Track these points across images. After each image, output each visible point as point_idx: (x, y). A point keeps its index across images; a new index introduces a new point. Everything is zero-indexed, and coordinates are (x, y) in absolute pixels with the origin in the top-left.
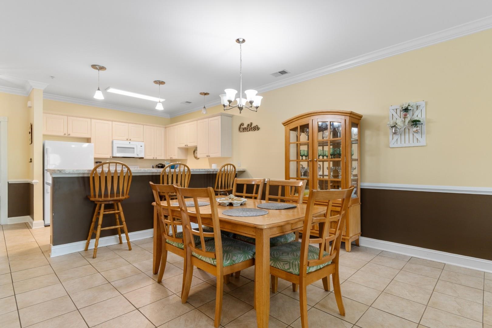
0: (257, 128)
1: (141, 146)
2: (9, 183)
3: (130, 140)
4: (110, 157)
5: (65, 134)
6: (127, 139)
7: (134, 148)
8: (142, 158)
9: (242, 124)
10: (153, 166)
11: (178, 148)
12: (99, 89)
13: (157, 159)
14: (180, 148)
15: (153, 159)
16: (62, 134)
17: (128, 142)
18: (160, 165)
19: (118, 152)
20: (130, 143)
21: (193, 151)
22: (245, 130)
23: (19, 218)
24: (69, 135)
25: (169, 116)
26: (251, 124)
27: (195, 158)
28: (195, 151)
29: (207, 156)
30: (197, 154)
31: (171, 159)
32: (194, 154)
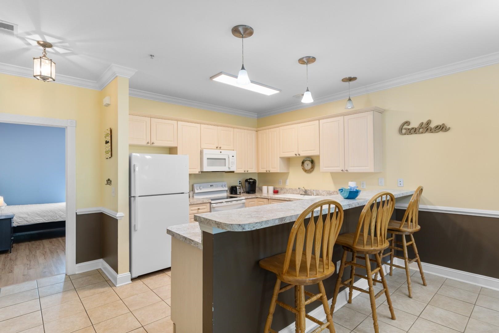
0: (442, 128)
1: (233, 156)
2: (78, 214)
3: (220, 148)
4: (199, 172)
5: (148, 143)
6: (217, 147)
7: (225, 159)
8: (233, 172)
9: (408, 123)
10: (240, 181)
11: (280, 157)
12: (243, 68)
13: (249, 172)
14: (282, 158)
15: (244, 172)
16: (144, 143)
17: (218, 151)
18: (251, 181)
19: (209, 165)
20: (221, 152)
21: (302, 161)
22: (414, 131)
23: (89, 263)
24: (153, 143)
25: (256, 116)
26: (429, 122)
27: (306, 171)
28: (305, 162)
29: (342, 170)
30: (308, 165)
31: (268, 172)
32: (304, 166)
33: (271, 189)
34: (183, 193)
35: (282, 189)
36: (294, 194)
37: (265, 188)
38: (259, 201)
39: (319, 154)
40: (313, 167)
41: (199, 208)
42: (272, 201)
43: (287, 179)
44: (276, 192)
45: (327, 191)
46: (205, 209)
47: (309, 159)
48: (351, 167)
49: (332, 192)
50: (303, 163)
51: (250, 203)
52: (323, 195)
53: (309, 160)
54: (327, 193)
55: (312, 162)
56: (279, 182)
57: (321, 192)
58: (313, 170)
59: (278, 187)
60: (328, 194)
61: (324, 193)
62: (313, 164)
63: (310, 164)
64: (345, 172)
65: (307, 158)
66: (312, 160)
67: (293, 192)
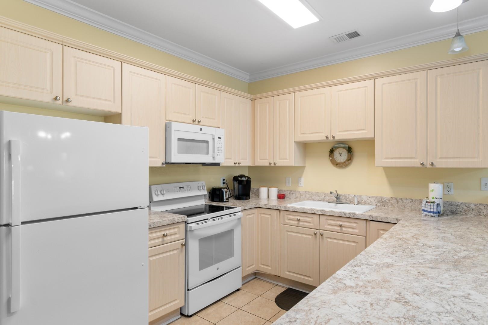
1: (219, 138)
3: (199, 122)
4: (163, 164)
5: (56, 99)
6: (193, 121)
7: (207, 142)
8: (218, 164)
10: (223, 180)
11: (295, 142)
13: (241, 165)
14: (298, 143)
15: (233, 165)
17: (196, 128)
18: (244, 179)
19: (181, 151)
20: (201, 129)
21: (330, 148)
24: (67, 101)
25: (248, 78)
27: (337, 165)
28: (336, 149)
29: (421, 164)
30: (341, 156)
31: (273, 165)
32: (333, 157)
33: (274, 192)
34: (136, 208)
35: (292, 192)
36: (314, 200)
37: (263, 191)
38: (260, 213)
39: (373, 136)
40: (350, 159)
41: (165, 232)
42: (287, 214)
43: (301, 177)
44: (281, 197)
45: (376, 198)
46: (176, 234)
47: (343, 146)
48: (441, 158)
49: (387, 199)
50: (332, 151)
51: (248, 217)
52: (370, 204)
53: (344, 148)
54: (376, 201)
55: (349, 150)
56: (287, 182)
57: (364, 198)
58: (349, 164)
59: (285, 189)
60: (379, 202)
61: (372, 200)
62: (350, 154)
63: (345, 154)
64: (428, 167)
65: (339, 144)
66: (349, 146)
67: (313, 198)
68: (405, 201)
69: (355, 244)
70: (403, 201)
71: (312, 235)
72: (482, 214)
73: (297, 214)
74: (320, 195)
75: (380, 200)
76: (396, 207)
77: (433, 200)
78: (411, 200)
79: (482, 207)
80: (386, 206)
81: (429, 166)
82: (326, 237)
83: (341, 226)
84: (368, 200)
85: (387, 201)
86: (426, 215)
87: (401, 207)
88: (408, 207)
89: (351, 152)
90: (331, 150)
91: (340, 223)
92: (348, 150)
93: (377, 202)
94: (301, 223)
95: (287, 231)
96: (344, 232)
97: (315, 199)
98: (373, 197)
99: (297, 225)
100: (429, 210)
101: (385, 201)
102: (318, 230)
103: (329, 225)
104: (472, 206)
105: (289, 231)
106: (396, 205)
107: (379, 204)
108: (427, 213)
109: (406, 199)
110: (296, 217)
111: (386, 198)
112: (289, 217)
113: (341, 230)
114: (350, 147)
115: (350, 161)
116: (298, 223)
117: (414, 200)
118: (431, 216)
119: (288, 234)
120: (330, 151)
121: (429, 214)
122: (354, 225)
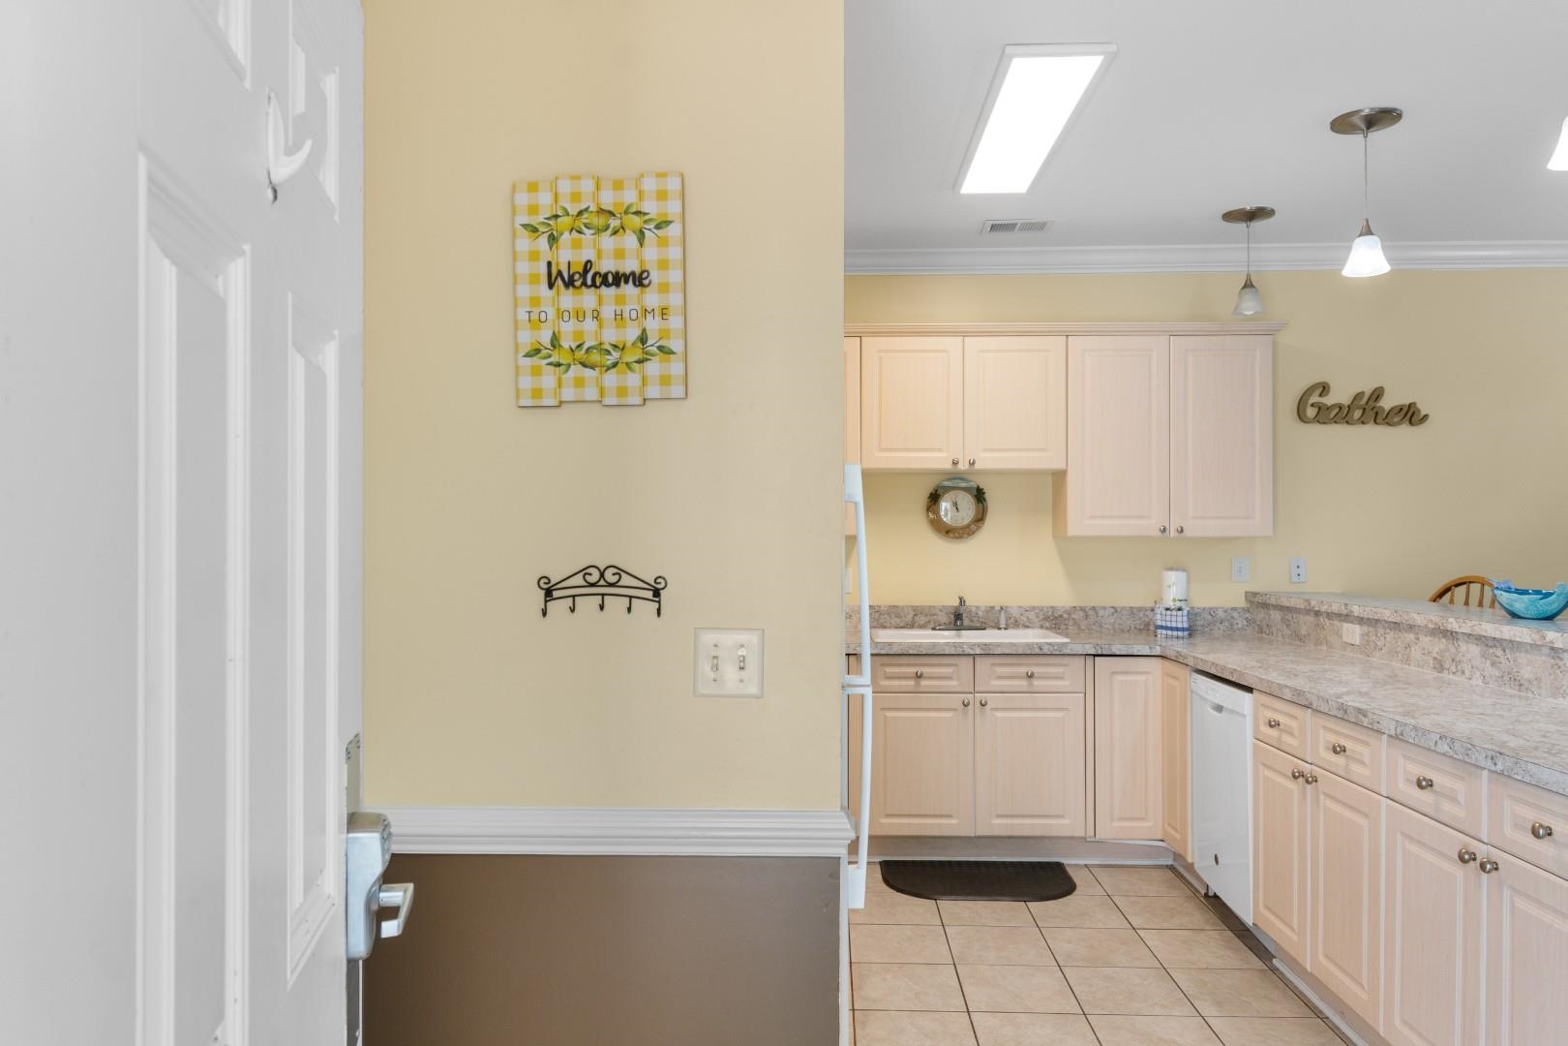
0: (1410, 415)
9: (1324, 389)
11: (864, 470)
14: (868, 474)
21: (930, 489)
22: (1342, 415)
26: (1378, 394)
27: (947, 532)
28: (944, 494)
29: (1160, 530)
30: (958, 509)
32: (937, 513)
39: (1065, 467)
40: (980, 518)
45: (1041, 609)
47: (964, 485)
48: (1194, 518)
49: (1064, 612)
50: (934, 498)
52: (1027, 627)
53: (966, 490)
54: (1041, 617)
55: (979, 495)
57: (1015, 613)
58: (979, 530)
60: (1046, 618)
61: (1032, 615)
62: (981, 505)
63: (967, 503)
64: (1172, 535)
65: (955, 479)
66: (978, 487)
67: (881, 621)
68: (1101, 613)
69: (1060, 714)
70: (1096, 613)
71: (955, 710)
72: (1236, 627)
73: (912, 660)
74: (902, 614)
75: (1050, 613)
76: (1083, 628)
77: (1178, 604)
78: (1113, 610)
79: (1235, 614)
80: (1063, 627)
81: (1173, 533)
82: (992, 709)
83: (1030, 676)
84: (1022, 618)
85: (1065, 616)
86: (1167, 637)
87: (1094, 627)
88: (1107, 626)
89: (985, 500)
90: (931, 494)
91: (1029, 670)
92: (976, 496)
93: (1043, 620)
94: (923, 683)
95: (883, 709)
96: (1036, 690)
97: (888, 625)
98: (1034, 608)
99: (913, 690)
100: (1174, 625)
101: (1061, 616)
102: (972, 695)
103: (999, 678)
104: (1221, 614)
105: (889, 709)
106: (1085, 622)
107: (1047, 624)
108: (1169, 633)
109: (1104, 608)
110: (912, 670)
111: (1063, 610)
112: (889, 670)
113: (1031, 685)
114: (981, 487)
115: (980, 524)
116: (918, 684)
117: (1119, 610)
118: (1178, 637)
119: (886, 717)
120: (929, 497)
121: (1175, 633)
122: (1060, 670)
